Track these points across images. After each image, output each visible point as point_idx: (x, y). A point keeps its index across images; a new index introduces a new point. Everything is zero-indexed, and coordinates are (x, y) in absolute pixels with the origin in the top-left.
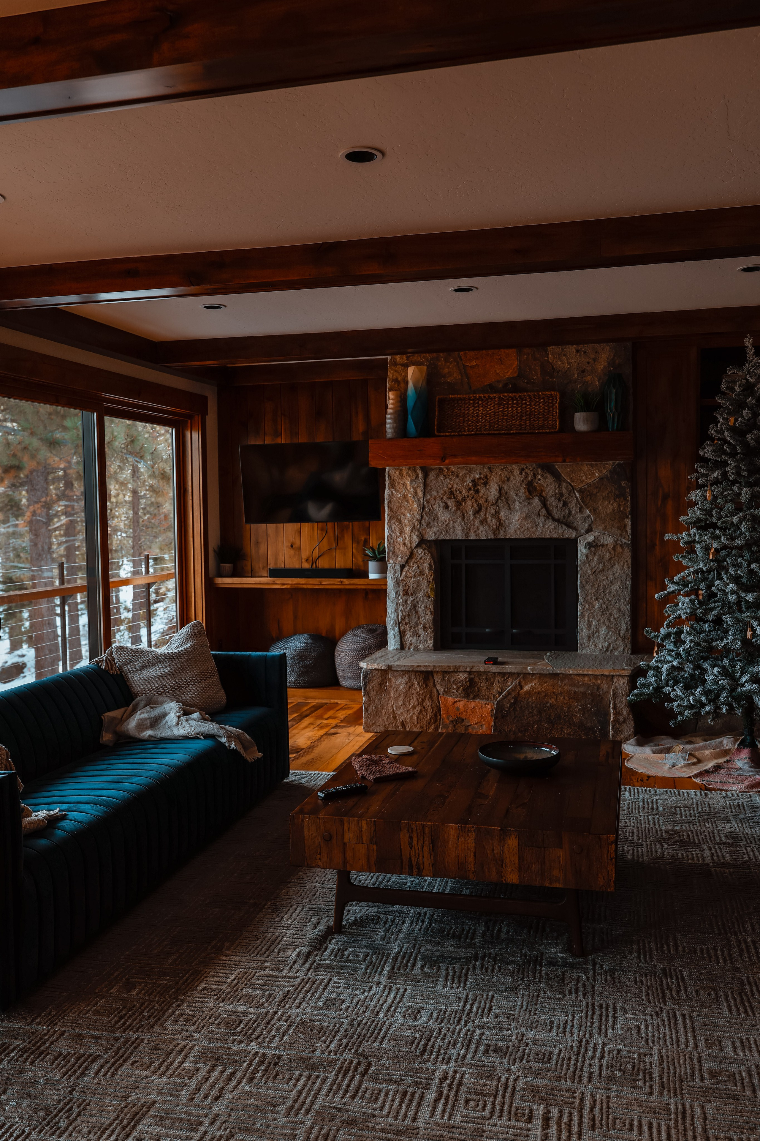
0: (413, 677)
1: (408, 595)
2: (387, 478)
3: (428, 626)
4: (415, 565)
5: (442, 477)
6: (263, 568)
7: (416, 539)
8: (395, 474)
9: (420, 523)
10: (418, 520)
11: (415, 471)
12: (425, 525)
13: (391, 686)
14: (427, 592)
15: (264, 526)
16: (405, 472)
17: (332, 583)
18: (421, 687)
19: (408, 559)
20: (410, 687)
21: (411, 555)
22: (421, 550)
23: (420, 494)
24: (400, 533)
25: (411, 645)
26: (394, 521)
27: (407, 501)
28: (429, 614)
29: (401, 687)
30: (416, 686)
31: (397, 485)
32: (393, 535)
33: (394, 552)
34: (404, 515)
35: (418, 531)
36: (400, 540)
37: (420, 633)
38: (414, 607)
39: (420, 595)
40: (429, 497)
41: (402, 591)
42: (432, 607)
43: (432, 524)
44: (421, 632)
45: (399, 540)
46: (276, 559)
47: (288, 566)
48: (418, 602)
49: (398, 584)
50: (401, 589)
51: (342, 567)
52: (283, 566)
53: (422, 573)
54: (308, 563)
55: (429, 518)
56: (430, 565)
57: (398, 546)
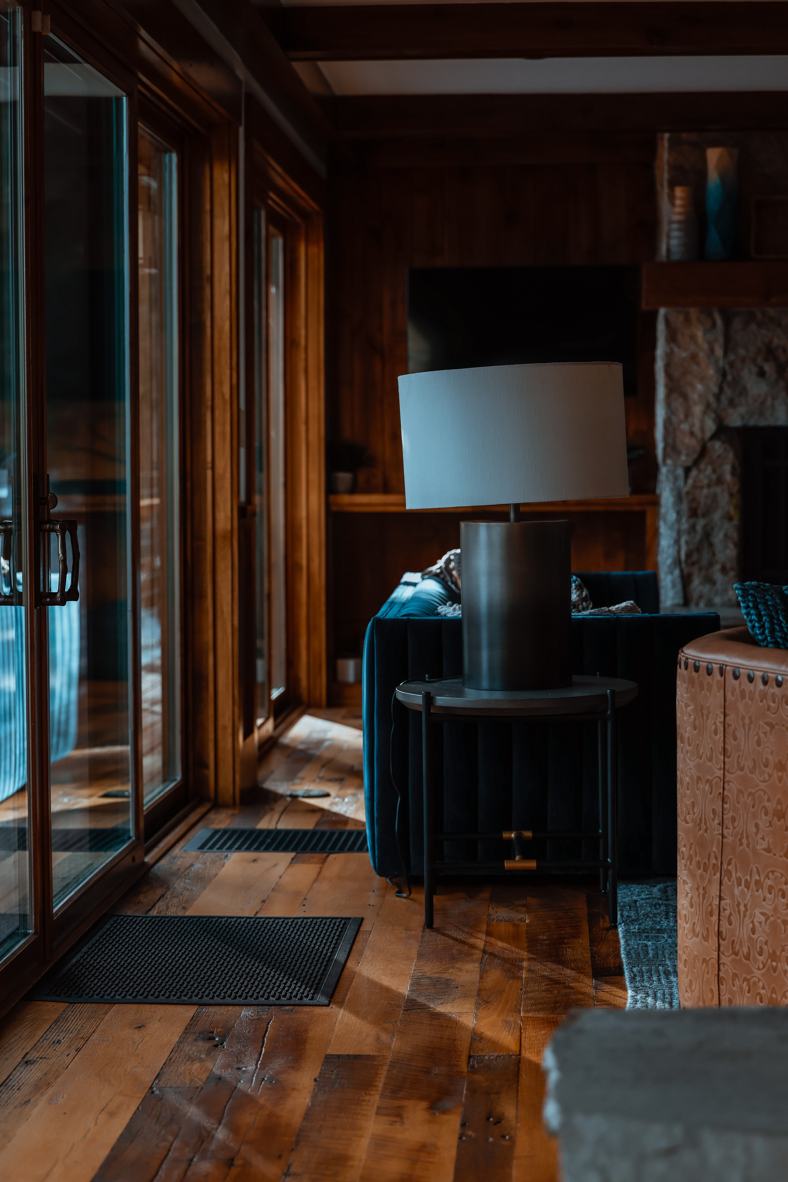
1: (698, 516)
4: (710, 469)
5: (753, 327)
7: (710, 426)
8: (678, 320)
9: (719, 400)
10: (715, 395)
11: (710, 315)
12: (727, 403)
14: (729, 512)
16: (694, 317)
19: (698, 457)
21: (703, 452)
22: (720, 444)
23: (719, 352)
24: (686, 416)
26: (676, 396)
27: (698, 364)
28: (732, 546)
31: (681, 338)
32: (674, 419)
33: (674, 447)
34: (692, 385)
35: (716, 412)
36: (685, 427)
37: (716, 578)
38: (707, 535)
39: (717, 516)
40: (733, 357)
41: (687, 510)
42: (735, 535)
43: (738, 401)
44: (718, 577)
45: (683, 426)
48: (714, 528)
49: (681, 498)
50: (685, 506)
53: (720, 481)
55: (734, 391)
56: (733, 468)
57: (682, 437)
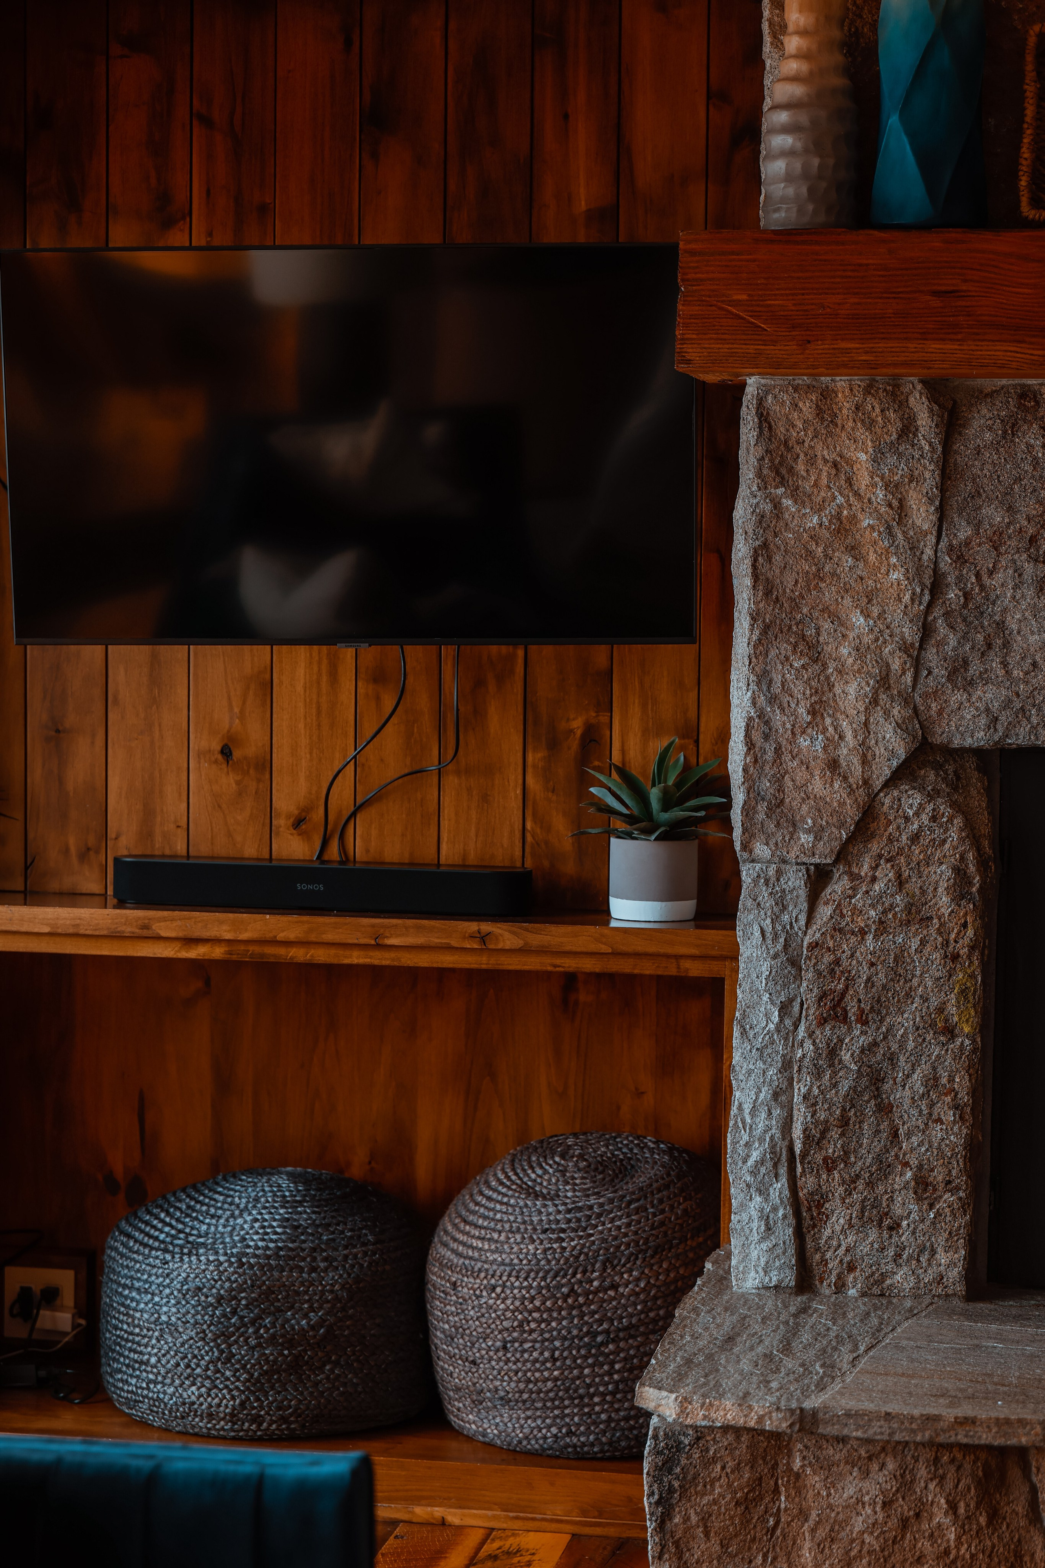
0: (922, 1472)
1: (845, 1019)
2: (748, 432)
3: (938, 1175)
4: (886, 873)
5: (1032, 437)
6: (84, 854)
7: (892, 743)
8: (796, 414)
9: (917, 664)
10: (905, 648)
11: (896, 398)
12: (940, 672)
13: (803, 1515)
14: (941, 1010)
15: (93, 653)
16: (845, 406)
17: (435, 940)
18: (964, 1525)
19: (851, 839)
20: (904, 1524)
21: (868, 823)
22: (917, 798)
23: (923, 514)
24: (813, 712)
25: (851, 1268)
26: (785, 648)
27: (853, 550)
28: (950, 1116)
29: (858, 1524)
30: (940, 1517)
31: (801, 467)
32: (778, 718)
33: (777, 805)
34: (835, 618)
35: (907, 700)
36: (812, 744)
37: (898, 1210)
38: (875, 1079)
39: (906, 1022)
40: (964, 532)
41: (811, 999)
42: (962, 1083)
43: (975, 667)
44: (907, 1206)
45: (804, 742)
46: (148, 815)
47: (203, 849)
48: (892, 1059)
49: (794, 963)
50: (807, 989)
51: (472, 859)
52: (180, 848)
53: (918, 915)
54: (306, 835)
55: (965, 637)
56: (959, 871)
57: (801, 775)
